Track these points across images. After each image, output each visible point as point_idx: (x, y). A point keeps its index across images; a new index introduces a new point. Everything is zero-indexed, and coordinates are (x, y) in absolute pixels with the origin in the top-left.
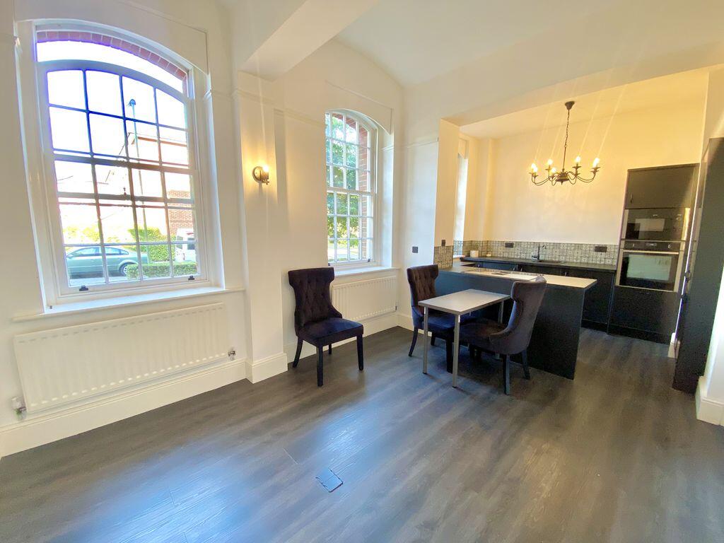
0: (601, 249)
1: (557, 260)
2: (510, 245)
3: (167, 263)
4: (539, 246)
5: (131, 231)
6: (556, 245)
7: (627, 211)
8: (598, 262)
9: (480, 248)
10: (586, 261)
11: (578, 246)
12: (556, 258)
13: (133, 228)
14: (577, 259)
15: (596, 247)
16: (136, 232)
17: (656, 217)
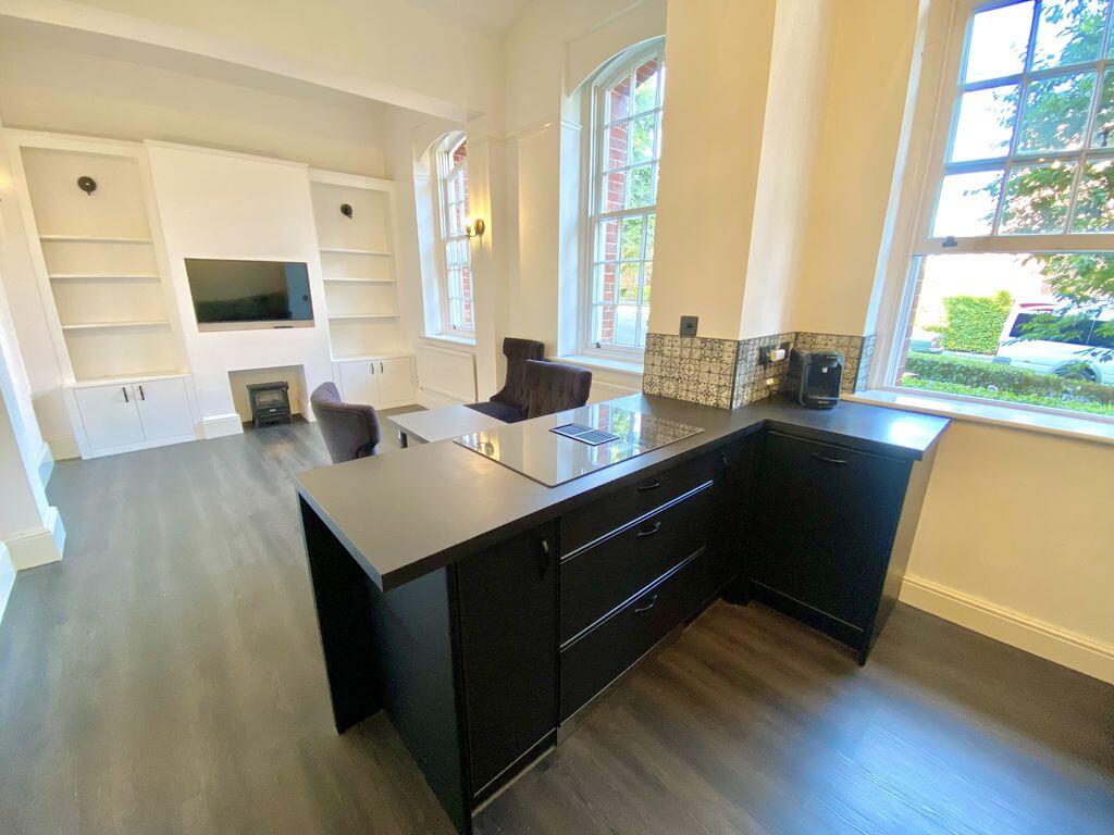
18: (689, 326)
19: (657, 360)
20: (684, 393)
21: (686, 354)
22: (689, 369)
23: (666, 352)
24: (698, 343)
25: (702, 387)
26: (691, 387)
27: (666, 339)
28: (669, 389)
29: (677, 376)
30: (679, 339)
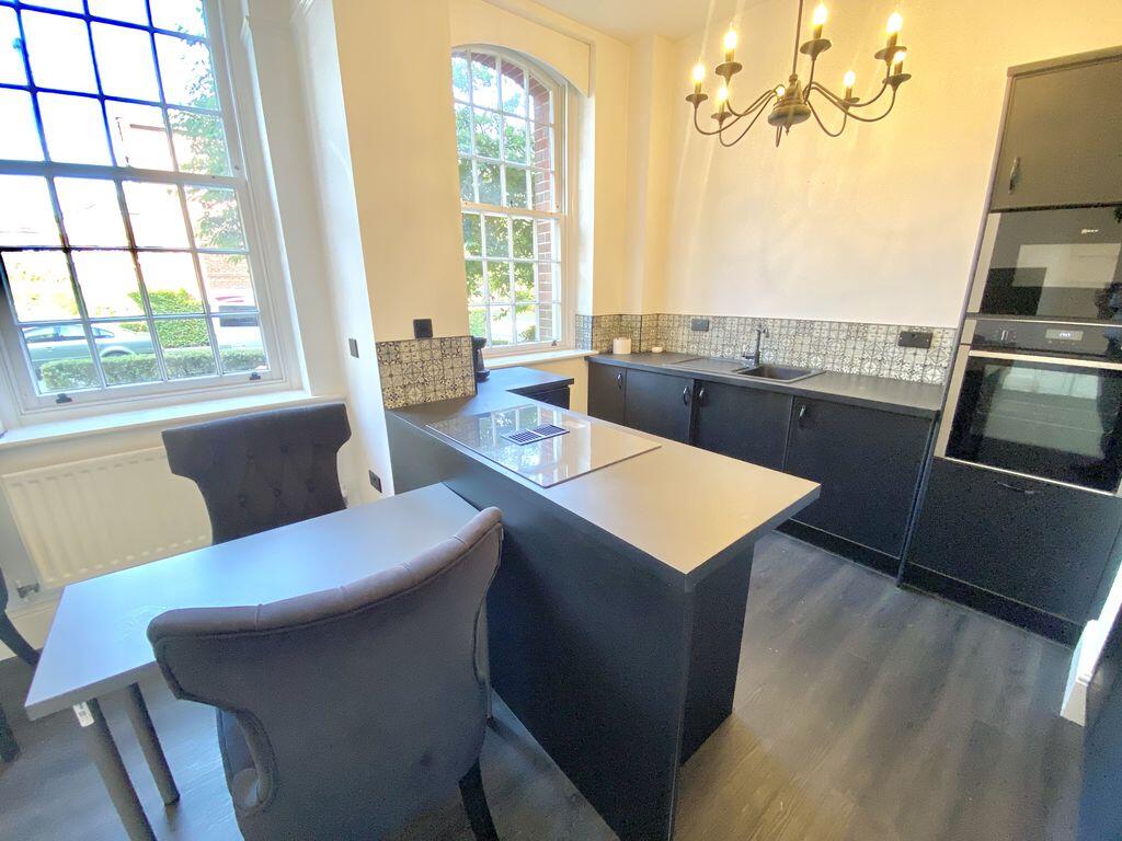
0: (916, 339)
1: (803, 364)
2: (701, 326)
3: (207, 350)
4: (761, 329)
5: (134, 296)
6: (805, 327)
7: (996, 218)
8: (905, 377)
9: (636, 334)
10: (873, 372)
11: (857, 331)
12: (800, 360)
13: (137, 289)
14: (851, 365)
15: (903, 334)
16: (144, 296)
17: (1089, 239)
18: (423, 329)
19: (396, 369)
20: (432, 395)
21: (426, 356)
22: (433, 371)
23: (405, 359)
24: (438, 343)
25: (449, 384)
26: (438, 387)
27: (402, 345)
28: (415, 396)
29: (421, 380)
30: (416, 343)
